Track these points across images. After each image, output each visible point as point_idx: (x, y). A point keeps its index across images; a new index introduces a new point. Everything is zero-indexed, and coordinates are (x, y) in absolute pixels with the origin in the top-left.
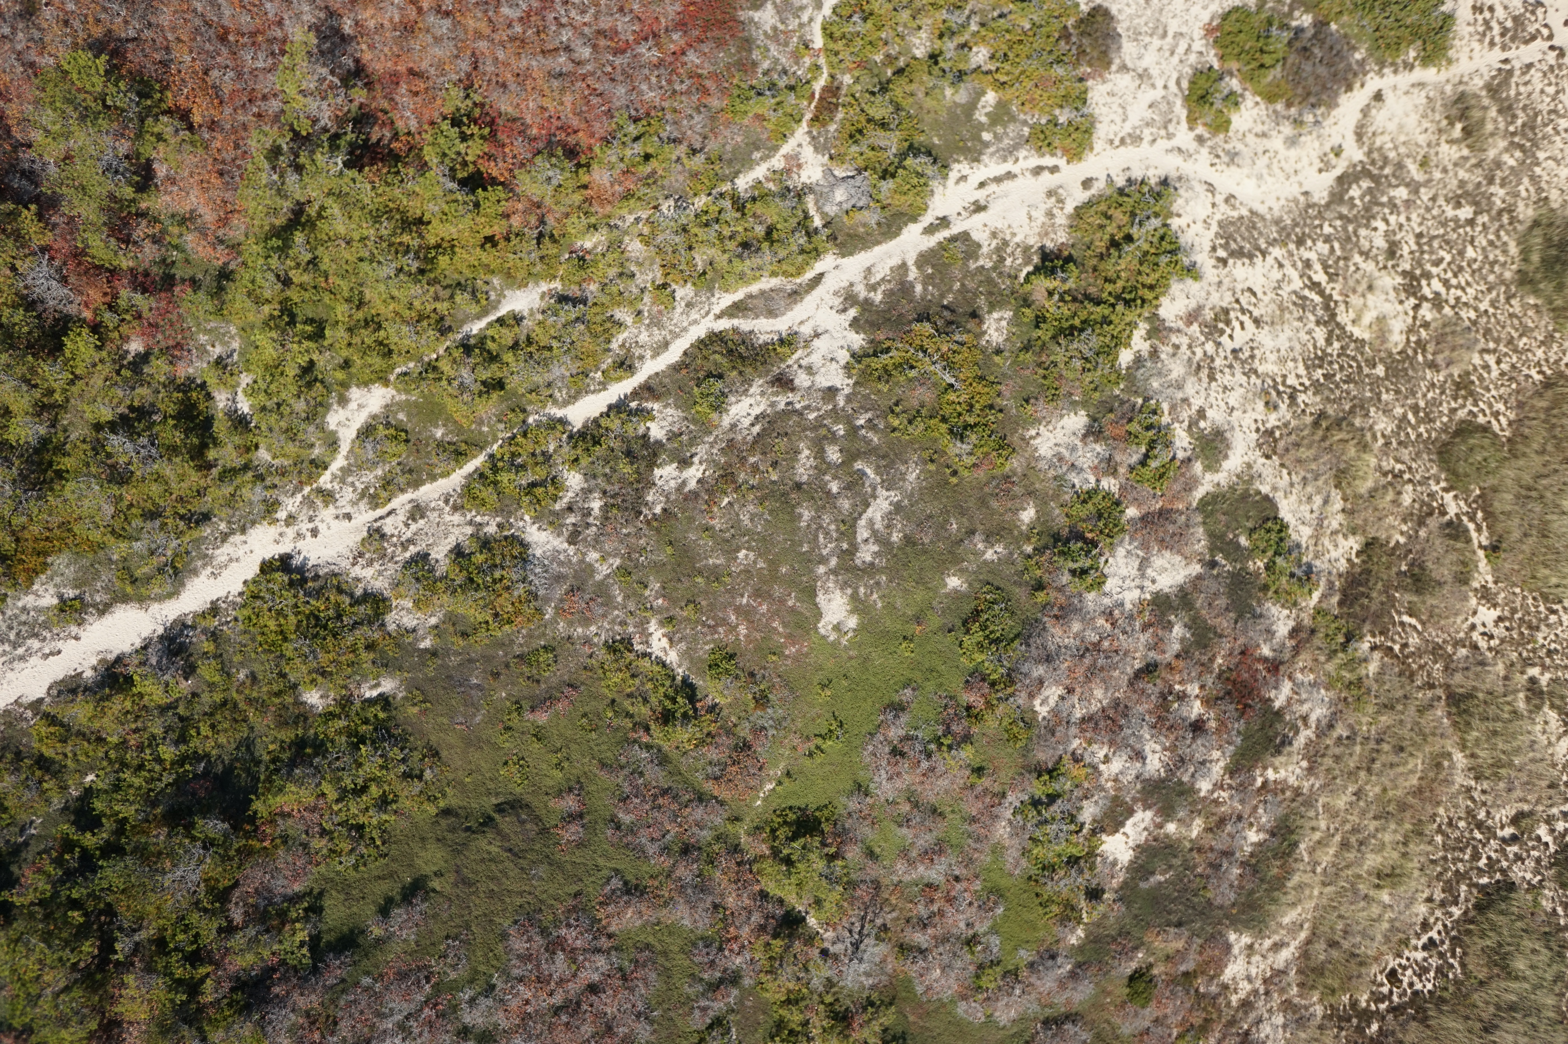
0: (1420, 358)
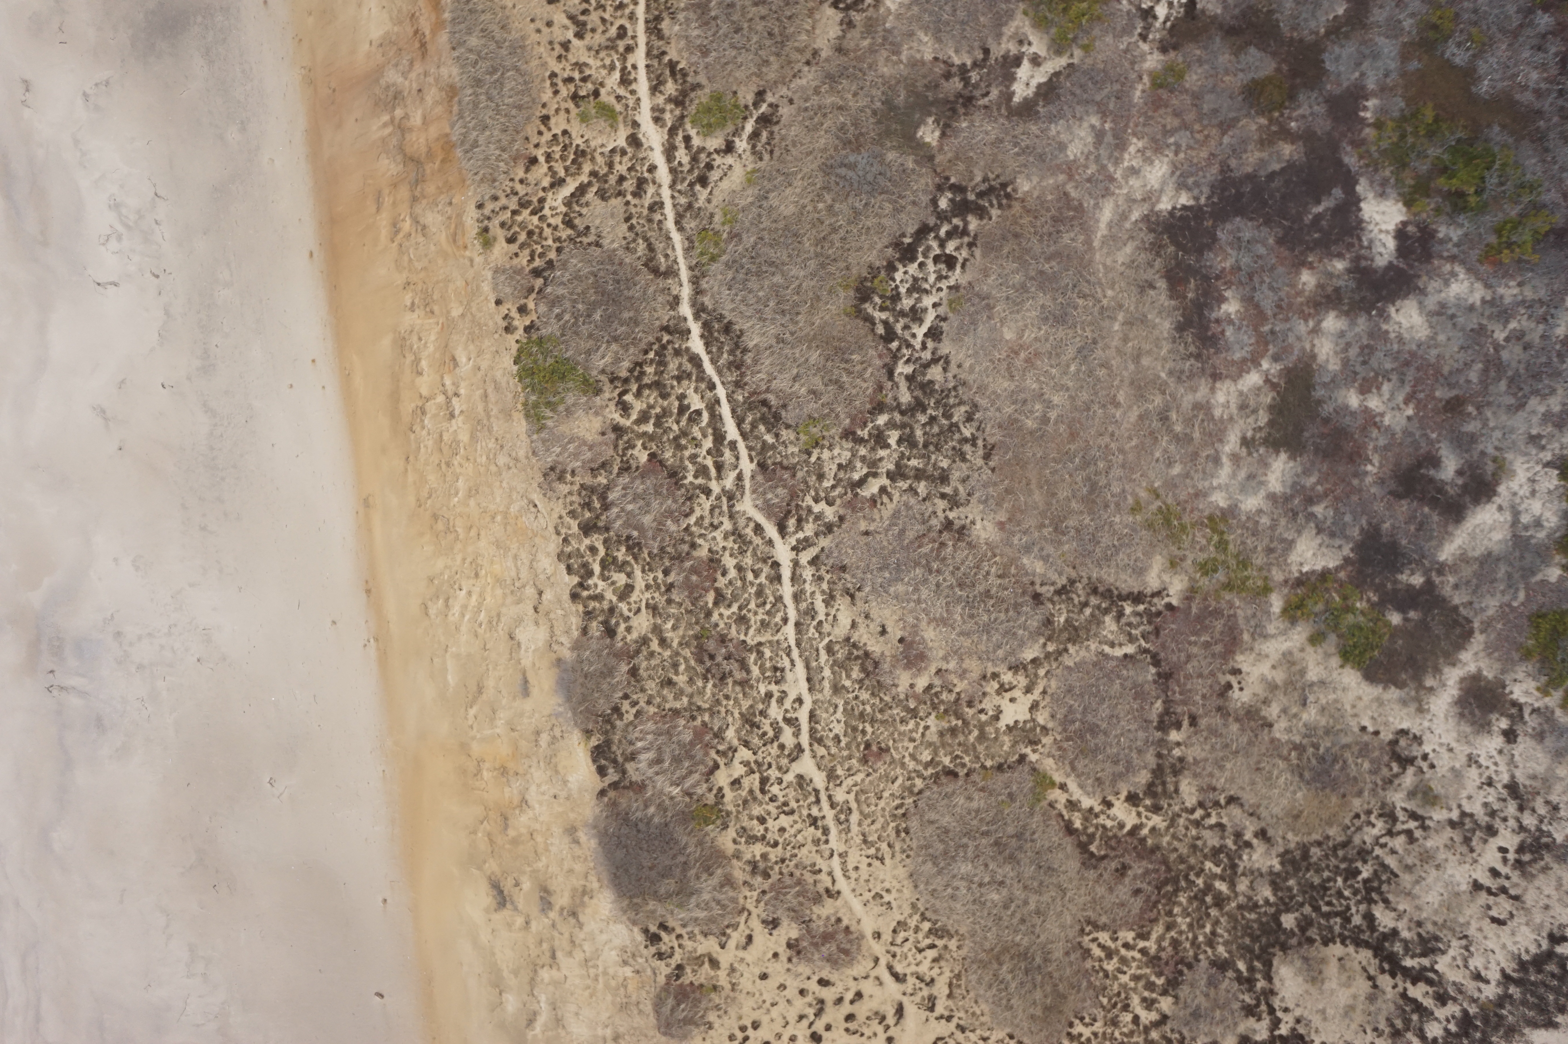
0: (1242, 966)
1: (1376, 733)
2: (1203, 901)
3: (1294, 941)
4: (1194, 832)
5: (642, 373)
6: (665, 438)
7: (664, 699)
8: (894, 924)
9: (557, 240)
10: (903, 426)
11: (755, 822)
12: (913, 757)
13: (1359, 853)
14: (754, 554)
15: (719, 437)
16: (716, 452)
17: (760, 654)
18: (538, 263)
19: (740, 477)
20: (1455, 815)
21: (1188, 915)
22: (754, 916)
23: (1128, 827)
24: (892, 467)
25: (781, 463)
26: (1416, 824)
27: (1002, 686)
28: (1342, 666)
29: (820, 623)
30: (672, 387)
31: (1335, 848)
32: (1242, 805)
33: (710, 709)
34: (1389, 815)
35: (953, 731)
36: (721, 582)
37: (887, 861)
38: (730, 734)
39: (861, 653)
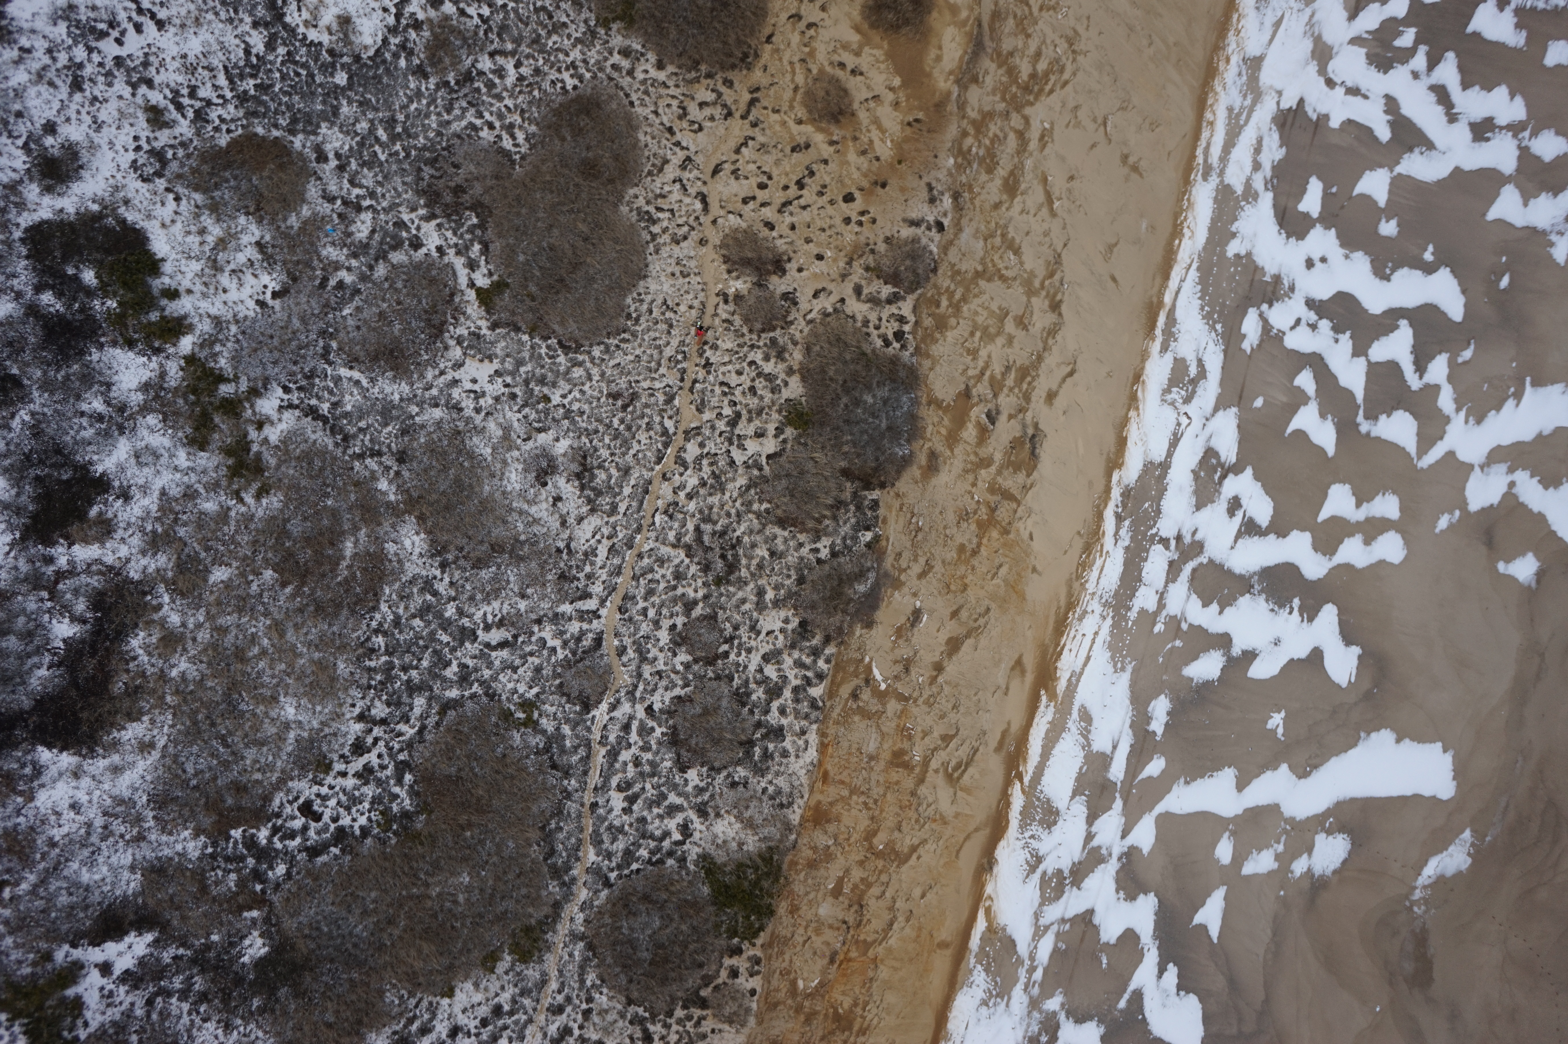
1: (168, 190)
2: (405, 129)
3: (346, 59)
4: (379, 190)
5: (652, 853)
6: (663, 780)
7: (786, 540)
8: (683, 244)
9: (667, 1026)
10: (436, 676)
11: (759, 392)
12: (590, 378)
13: (247, 101)
14: (637, 629)
15: (613, 755)
16: (623, 743)
17: (678, 538)
18: (697, 1012)
19: (613, 707)
20: (143, 89)
21: (423, 125)
22: (802, 313)
23: (434, 223)
24: (467, 644)
25: (568, 702)
26: (181, 100)
27: (477, 398)
28: (163, 260)
29: (609, 538)
30: (631, 825)
31: (264, 115)
32: (324, 191)
33: (750, 512)
34: (200, 117)
35: (542, 381)
36: (680, 621)
37: (659, 301)
38: (742, 481)
39: (588, 492)
